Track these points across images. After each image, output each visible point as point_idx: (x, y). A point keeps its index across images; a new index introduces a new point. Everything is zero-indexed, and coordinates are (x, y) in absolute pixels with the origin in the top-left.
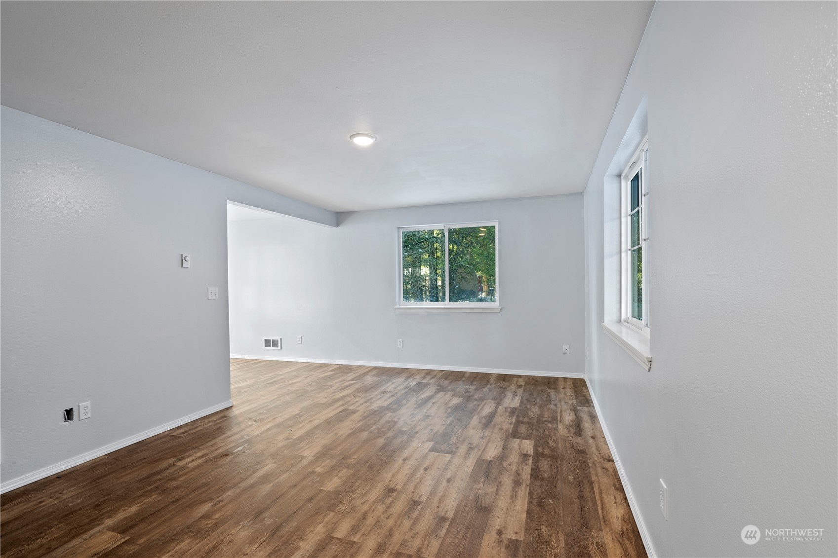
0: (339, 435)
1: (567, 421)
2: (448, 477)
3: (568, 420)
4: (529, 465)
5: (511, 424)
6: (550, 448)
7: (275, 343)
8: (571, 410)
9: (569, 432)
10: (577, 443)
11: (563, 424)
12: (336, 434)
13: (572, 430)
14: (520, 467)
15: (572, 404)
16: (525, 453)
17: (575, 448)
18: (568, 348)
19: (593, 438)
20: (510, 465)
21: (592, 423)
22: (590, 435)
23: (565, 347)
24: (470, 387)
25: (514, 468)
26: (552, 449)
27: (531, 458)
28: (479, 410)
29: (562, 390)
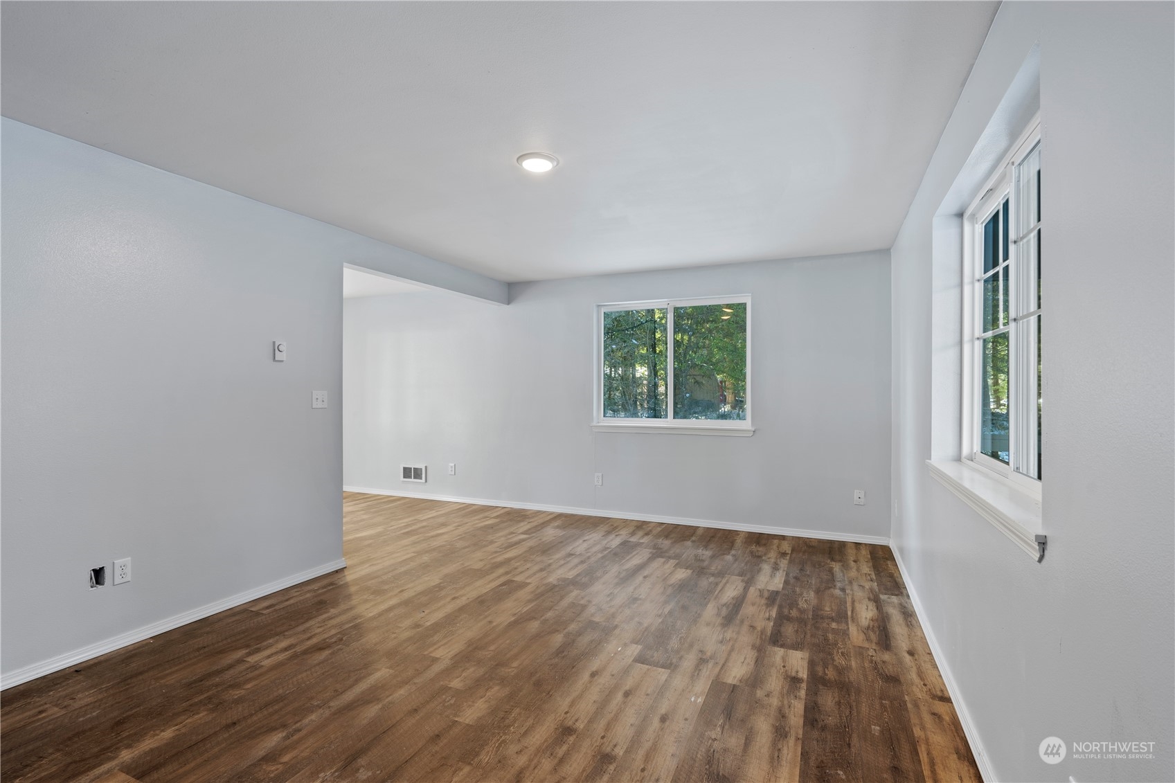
0: (494, 624)
1: (863, 620)
2: (663, 711)
3: (866, 618)
4: (800, 699)
5: (769, 619)
6: (836, 668)
7: (417, 474)
8: (869, 599)
9: (868, 639)
10: (884, 662)
11: (858, 625)
12: (490, 622)
13: (873, 637)
14: (786, 702)
15: (871, 590)
16: (793, 674)
17: (881, 671)
18: (862, 496)
19: (911, 653)
20: (768, 695)
21: (908, 626)
22: (905, 648)
23: (857, 493)
24: (704, 552)
25: (775, 702)
26: (840, 671)
27: (804, 685)
28: (716, 593)
29: (852, 564)
